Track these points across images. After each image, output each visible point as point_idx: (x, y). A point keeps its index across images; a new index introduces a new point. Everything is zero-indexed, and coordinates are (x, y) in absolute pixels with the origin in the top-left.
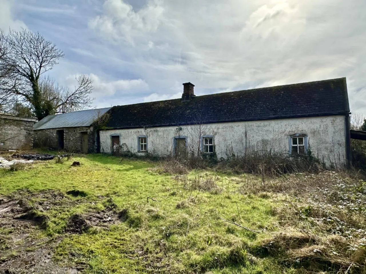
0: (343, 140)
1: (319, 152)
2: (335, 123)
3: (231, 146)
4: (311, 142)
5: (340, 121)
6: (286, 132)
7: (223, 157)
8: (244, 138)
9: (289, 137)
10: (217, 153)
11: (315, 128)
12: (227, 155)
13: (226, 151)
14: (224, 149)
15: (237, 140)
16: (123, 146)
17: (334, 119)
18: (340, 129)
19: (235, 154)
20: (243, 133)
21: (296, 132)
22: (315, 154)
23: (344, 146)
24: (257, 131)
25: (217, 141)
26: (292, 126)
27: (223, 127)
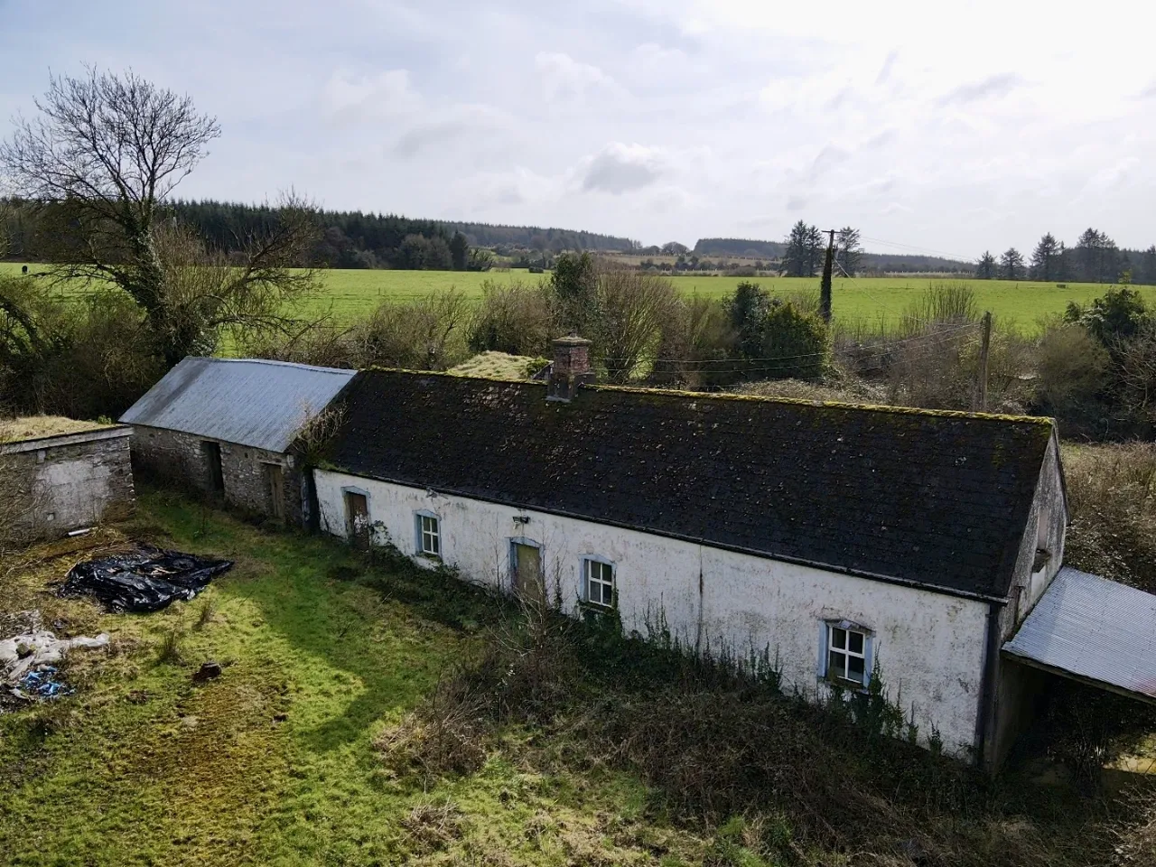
0: (975, 673)
1: (903, 690)
2: (958, 619)
3: (659, 606)
4: (882, 653)
5: (972, 616)
6: (815, 606)
7: (638, 628)
8: (697, 590)
9: (823, 624)
10: (622, 616)
11: (900, 618)
12: (648, 626)
13: (646, 615)
14: (641, 608)
15: (677, 593)
16: (376, 529)
17: (958, 606)
18: (970, 639)
19: (671, 633)
20: (693, 575)
21: (842, 615)
22: (890, 694)
23: (977, 690)
24: (732, 583)
25: (621, 580)
26: (833, 593)
27: (638, 543)
